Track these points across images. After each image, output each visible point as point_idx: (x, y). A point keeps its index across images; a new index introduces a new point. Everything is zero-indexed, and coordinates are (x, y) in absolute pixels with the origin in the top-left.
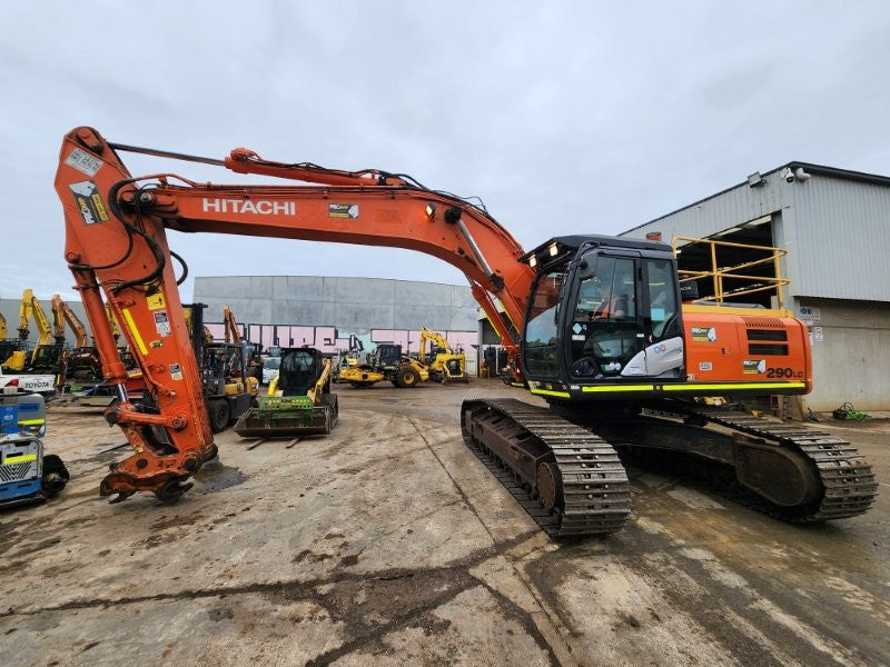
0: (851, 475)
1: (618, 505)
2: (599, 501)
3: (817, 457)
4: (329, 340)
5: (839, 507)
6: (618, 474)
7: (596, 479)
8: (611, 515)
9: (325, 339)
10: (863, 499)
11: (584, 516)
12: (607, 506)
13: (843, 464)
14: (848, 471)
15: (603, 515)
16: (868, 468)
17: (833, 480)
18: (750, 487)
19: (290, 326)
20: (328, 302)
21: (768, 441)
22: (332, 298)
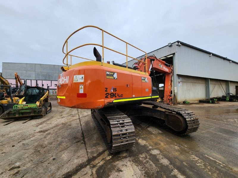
0: (193, 122)
1: (131, 140)
2: (125, 139)
3: (186, 117)
4: (57, 85)
5: (191, 131)
6: (131, 128)
7: (124, 132)
8: (129, 143)
9: (55, 85)
10: (196, 128)
11: (119, 146)
12: (127, 141)
13: (192, 119)
14: (193, 120)
15: (126, 144)
16: (197, 119)
17: (190, 123)
19: (42, 80)
20: (56, 73)
21: (173, 112)
22: (57, 72)
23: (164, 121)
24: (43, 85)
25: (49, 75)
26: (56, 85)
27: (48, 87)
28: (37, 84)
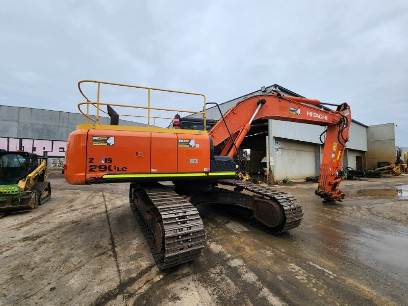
0: (294, 211)
3: (284, 204)
5: (291, 225)
9: (60, 148)
10: (298, 221)
13: (292, 206)
14: (293, 209)
16: (300, 208)
18: (259, 219)
19: (33, 139)
20: (63, 126)
21: (265, 197)
22: (65, 125)
23: (252, 211)
24: (34, 149)
25: (48, 130)
26: (62, 150)
27: (45, 153)
28: (21, 146)
